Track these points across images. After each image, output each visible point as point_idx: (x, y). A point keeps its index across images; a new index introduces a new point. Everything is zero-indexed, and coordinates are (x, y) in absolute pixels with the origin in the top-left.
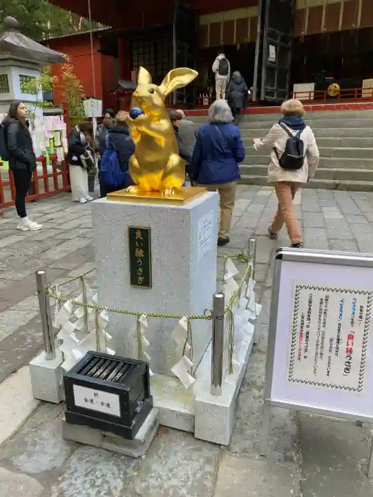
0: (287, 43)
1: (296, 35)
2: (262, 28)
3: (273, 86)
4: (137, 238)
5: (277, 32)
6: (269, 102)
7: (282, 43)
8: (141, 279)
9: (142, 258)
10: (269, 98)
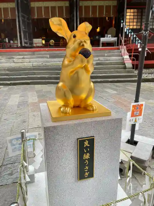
0: (29, 21)
1: (33, 18)
2: (18, 13)
3: (27, 40)
4: (85, 146)
5: (25, 16)
6: (26, 47)
7: (27, 20)
8: (87, 174)
9: (88, 160)
10: (26, 45)
